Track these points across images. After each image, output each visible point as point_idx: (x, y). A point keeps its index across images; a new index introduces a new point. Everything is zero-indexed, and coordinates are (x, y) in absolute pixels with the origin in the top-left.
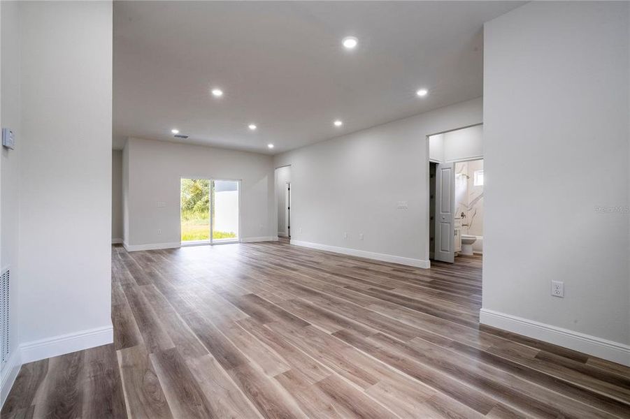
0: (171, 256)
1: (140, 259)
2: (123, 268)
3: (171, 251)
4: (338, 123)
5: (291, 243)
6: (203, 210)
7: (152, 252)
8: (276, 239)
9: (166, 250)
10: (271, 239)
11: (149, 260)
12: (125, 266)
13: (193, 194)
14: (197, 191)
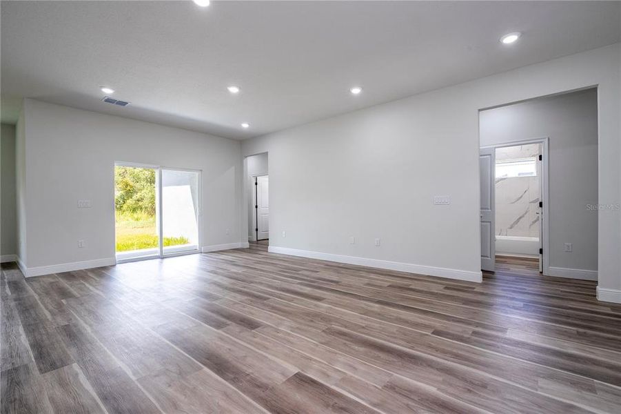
0: (103, 281)
1: (47, 293)
2: (9, 317)
3: (102, 272)
4: (356, 91)
5: (269, 251)
6: (134, 210)
7: (69, 276)
8: (247, 245)
9: (93, 270)
10: (239, 245)
11: (64, 293)
12: (16, 313)
13: (122, 192)
14: (129, 188)
